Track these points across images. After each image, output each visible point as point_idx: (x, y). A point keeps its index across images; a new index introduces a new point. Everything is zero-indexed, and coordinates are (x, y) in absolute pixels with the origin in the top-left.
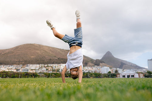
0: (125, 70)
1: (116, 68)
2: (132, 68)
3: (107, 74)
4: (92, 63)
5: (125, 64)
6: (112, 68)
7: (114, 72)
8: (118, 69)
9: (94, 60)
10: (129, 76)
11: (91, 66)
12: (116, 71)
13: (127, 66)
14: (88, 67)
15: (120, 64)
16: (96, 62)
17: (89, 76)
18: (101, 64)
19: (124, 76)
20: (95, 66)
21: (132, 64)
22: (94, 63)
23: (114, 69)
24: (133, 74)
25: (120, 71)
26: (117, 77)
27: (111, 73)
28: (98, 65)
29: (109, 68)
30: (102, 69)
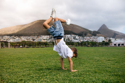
0: (117, 39)
1: (110, 38)
2: (123, 38)
3: (102, 43)
4: (90, 34)
5: (118, 34)
6: (106, 38)
7: (108, 41)
8: (111, 38)
9: (92, 31)
10: (120, 44)
11: (89, 36)
12: (110, 40)
13: (119, 36)
14: (87, 37)
15: (113, 35)
16: (93, 33)
17: (86, 44)
18: (97, 35)
19: (115, 45)
20: (93, 36)
21: (123, 34)
22: (92, 34)
23: (108, 39)
24: (123, 43)
25: (113, 40)
26: (109, 45)
27: (106, 42)
28: (95, 35)
29: (104, 37)
30: (98, 39)
